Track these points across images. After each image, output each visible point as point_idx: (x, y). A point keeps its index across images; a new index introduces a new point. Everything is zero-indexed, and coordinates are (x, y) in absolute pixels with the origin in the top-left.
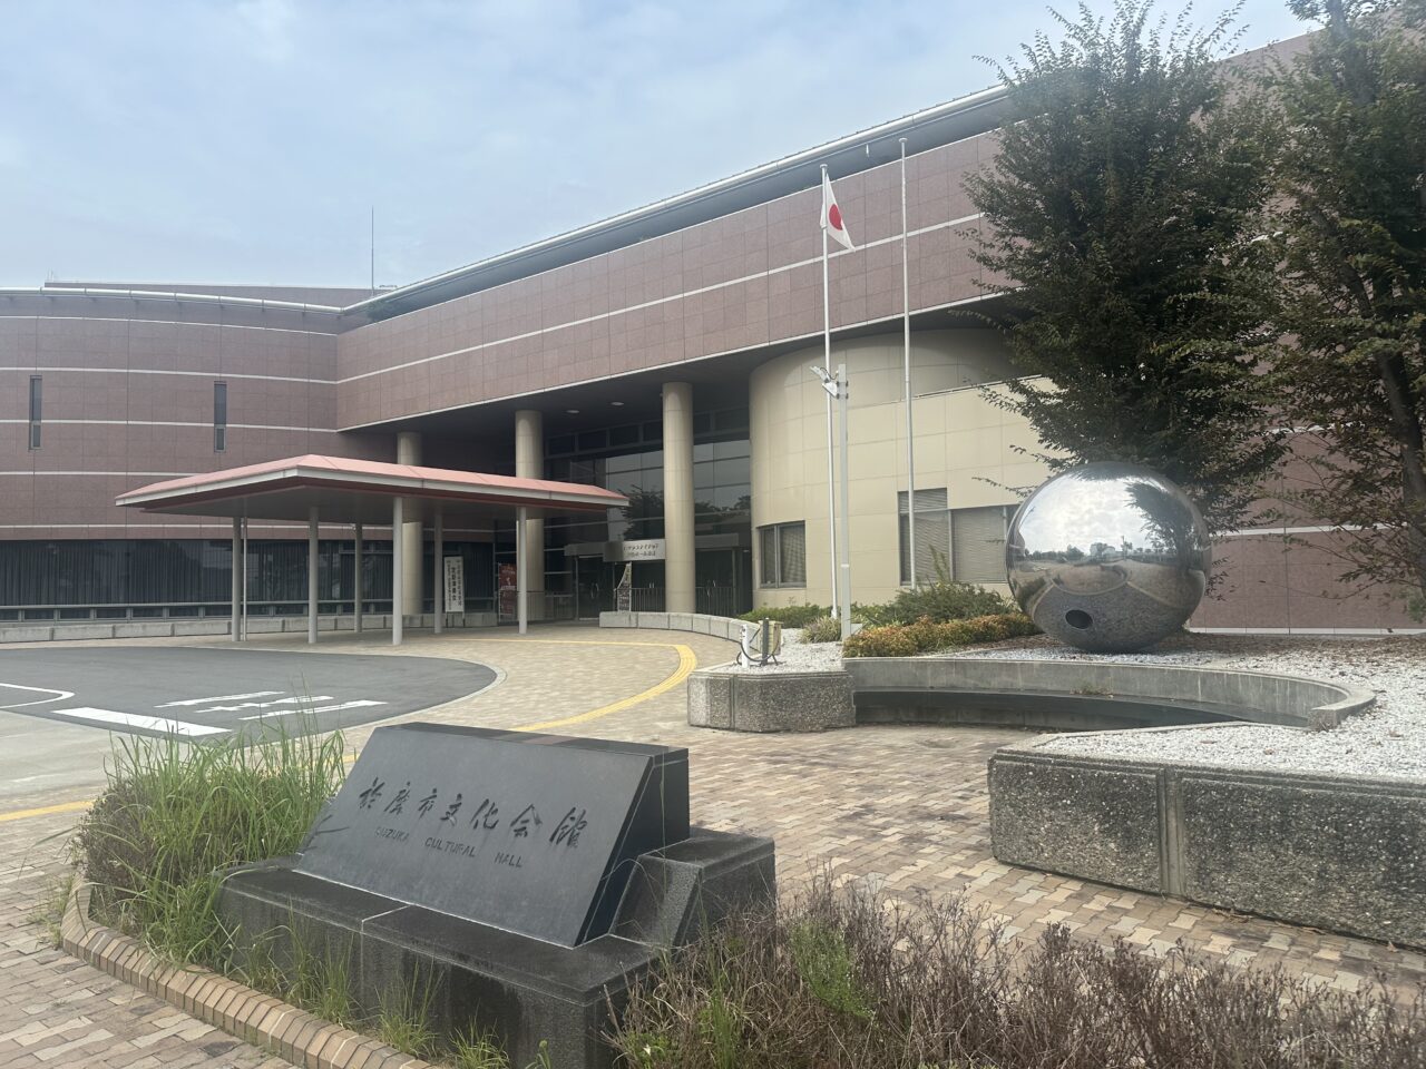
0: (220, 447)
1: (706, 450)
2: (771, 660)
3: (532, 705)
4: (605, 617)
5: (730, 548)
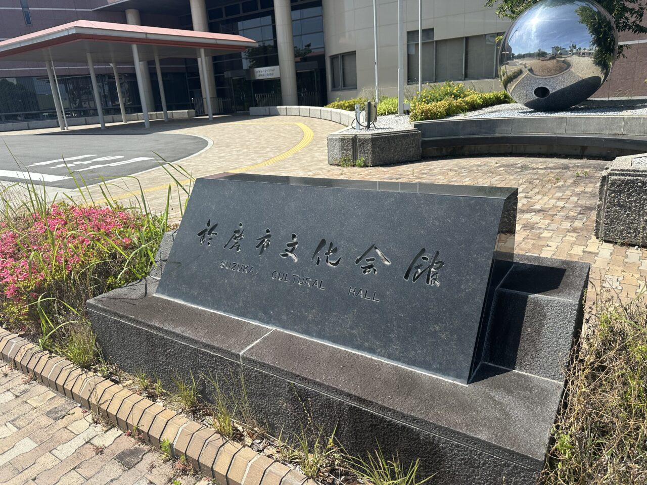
0: (28, 22)
1: (297, 14)
2: (372, 125)
3: (235, 157)
4: (252, 110)
5: (313, 70)
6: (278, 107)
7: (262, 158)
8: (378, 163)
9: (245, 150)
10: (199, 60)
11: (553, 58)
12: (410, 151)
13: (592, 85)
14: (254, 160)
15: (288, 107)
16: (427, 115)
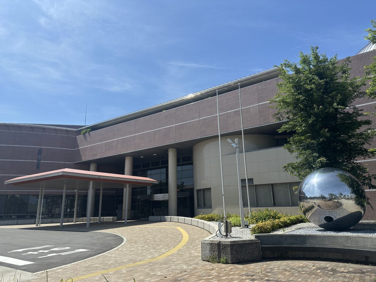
0: (38, 167)
1: (180, 168)
2: (229, 235)
4: (151, 218)
5: (187, 196)
6: (166, 217)
7: (157, 253)
8: (235, 261)
9: (146, 246)
10: (125, 189)
11: (330, 200)
12: (255, 254)
13: (357, 216)
14: (153, 254)
15: (172, 217)
16: (262, 230)
